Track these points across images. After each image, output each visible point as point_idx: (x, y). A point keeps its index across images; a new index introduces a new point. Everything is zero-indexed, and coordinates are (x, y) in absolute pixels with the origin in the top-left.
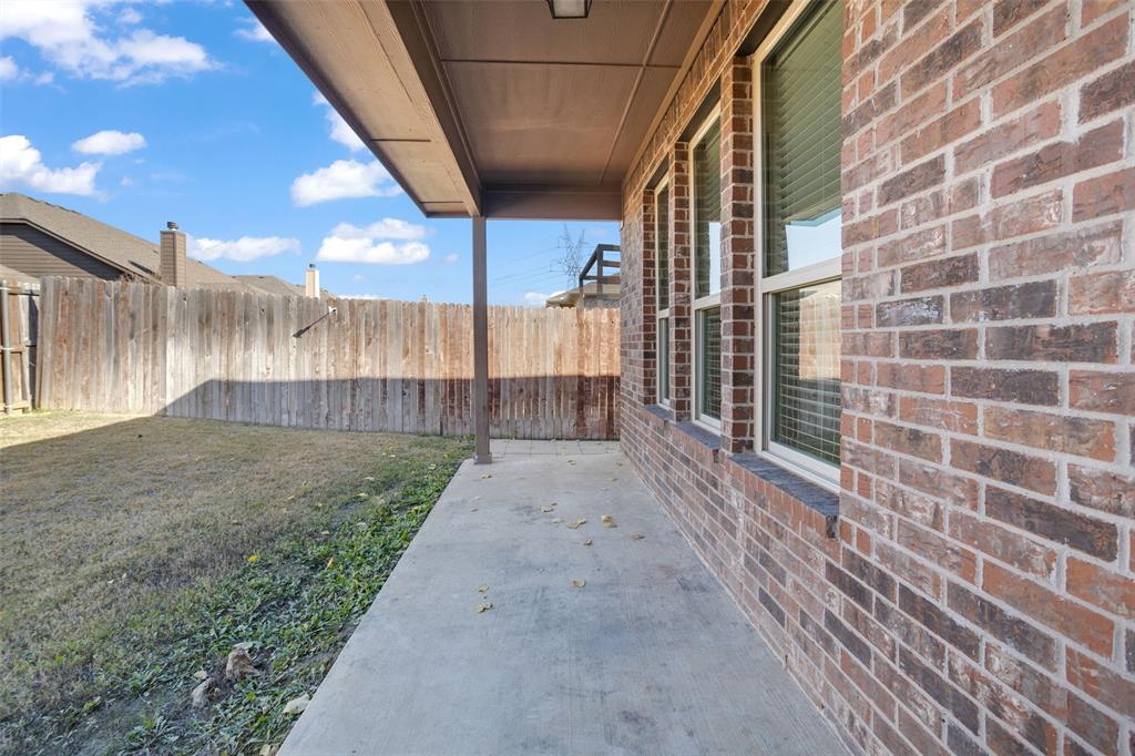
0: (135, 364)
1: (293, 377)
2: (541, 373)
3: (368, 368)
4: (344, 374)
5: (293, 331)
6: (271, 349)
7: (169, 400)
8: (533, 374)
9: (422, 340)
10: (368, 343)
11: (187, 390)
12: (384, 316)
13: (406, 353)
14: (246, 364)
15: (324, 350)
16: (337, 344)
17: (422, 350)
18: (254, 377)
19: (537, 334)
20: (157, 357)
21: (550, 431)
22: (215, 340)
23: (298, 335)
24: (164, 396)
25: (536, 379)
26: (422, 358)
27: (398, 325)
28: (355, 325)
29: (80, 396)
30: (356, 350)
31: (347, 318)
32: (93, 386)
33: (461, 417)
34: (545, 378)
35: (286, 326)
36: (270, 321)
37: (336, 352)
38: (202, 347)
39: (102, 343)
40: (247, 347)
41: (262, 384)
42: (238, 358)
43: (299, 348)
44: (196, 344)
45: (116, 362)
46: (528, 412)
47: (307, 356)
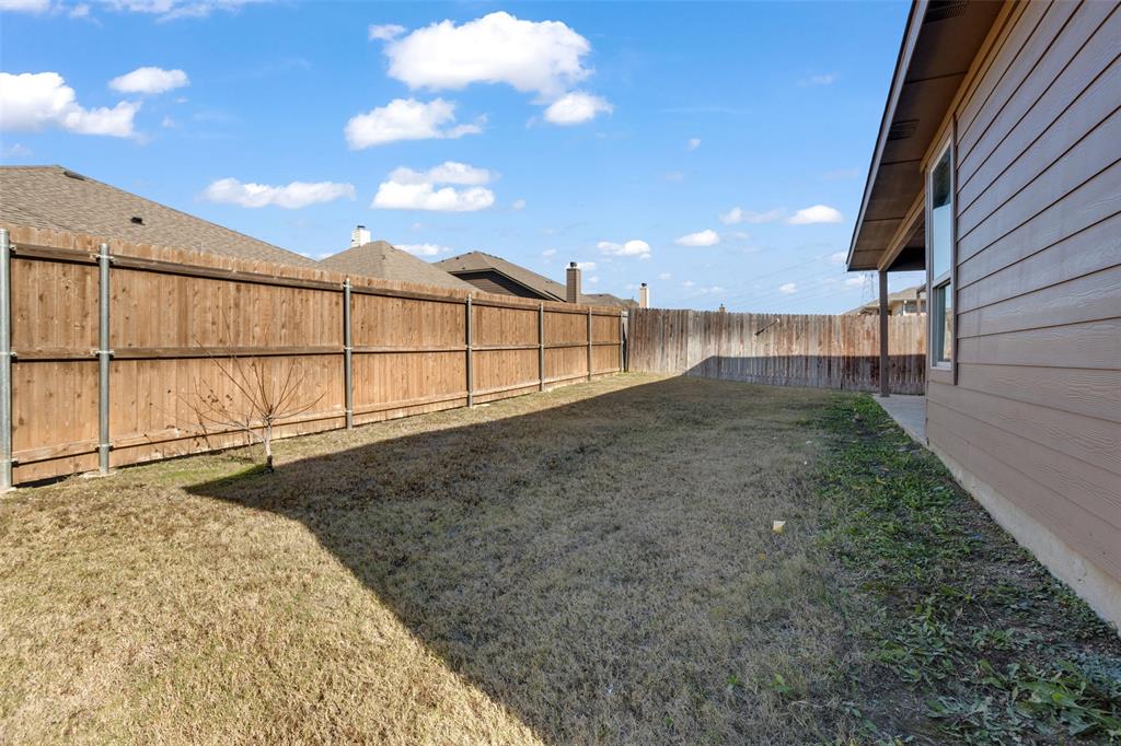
0: (671, 350)
1: (754, 355)
2: (908, 353)
3: (797, 350)
4: (783, 354)
5: (755, 332)
6: (742, 342)
7: (689, 368)
8: (902, 353)
9: (830, 336)
10: (797, 338)
11: (697, 363)
12: (807, 323)
13: (820, 344)
14: (729, 350)
15: (772, 342)
16: (779, 339)
17: (830, 342)
18: (732, 355)
19: (905, 332)
20: (682, 346)
21: (913, 390)
22: (712, 337)
23: (758, 334)
24: (686, 366)
25: (904, 357)
26: (830, 346)
27: (815, 329)
28: (790, 328)
29: (645, 366)
30: (790, 342)
31: (785, 326)
32: (652, 360)
33: (853, 380)
34: (910, 356)
35: (750, 330)
36: (742, 327)
37: (778, 343)
38: (706, 341)
39: (657, 339)
40: (729, 341)
41: (736, 359)
42: (724, 347)
43: (757, 341)
44: (702, 339)
45: (663, 349)
46: (898, 378)
47: (762, 346)
